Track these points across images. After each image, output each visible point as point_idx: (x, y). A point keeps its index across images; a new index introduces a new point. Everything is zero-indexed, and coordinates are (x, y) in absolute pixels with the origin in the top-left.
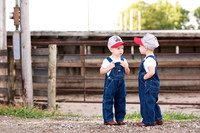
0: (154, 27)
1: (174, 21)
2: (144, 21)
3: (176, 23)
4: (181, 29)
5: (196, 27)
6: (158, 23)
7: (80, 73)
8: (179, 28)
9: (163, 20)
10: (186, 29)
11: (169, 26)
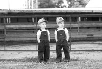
0: (45, 6)
1: (55, 3)
2: (39, 3)
3: (57, 4)
4: (59, 7)
5: (67, 7)
6: (47, 4)
7: (4, 33)
8: (58, 7)
9: (50, 3)
10: (62, 7)
11: (53, 6)
